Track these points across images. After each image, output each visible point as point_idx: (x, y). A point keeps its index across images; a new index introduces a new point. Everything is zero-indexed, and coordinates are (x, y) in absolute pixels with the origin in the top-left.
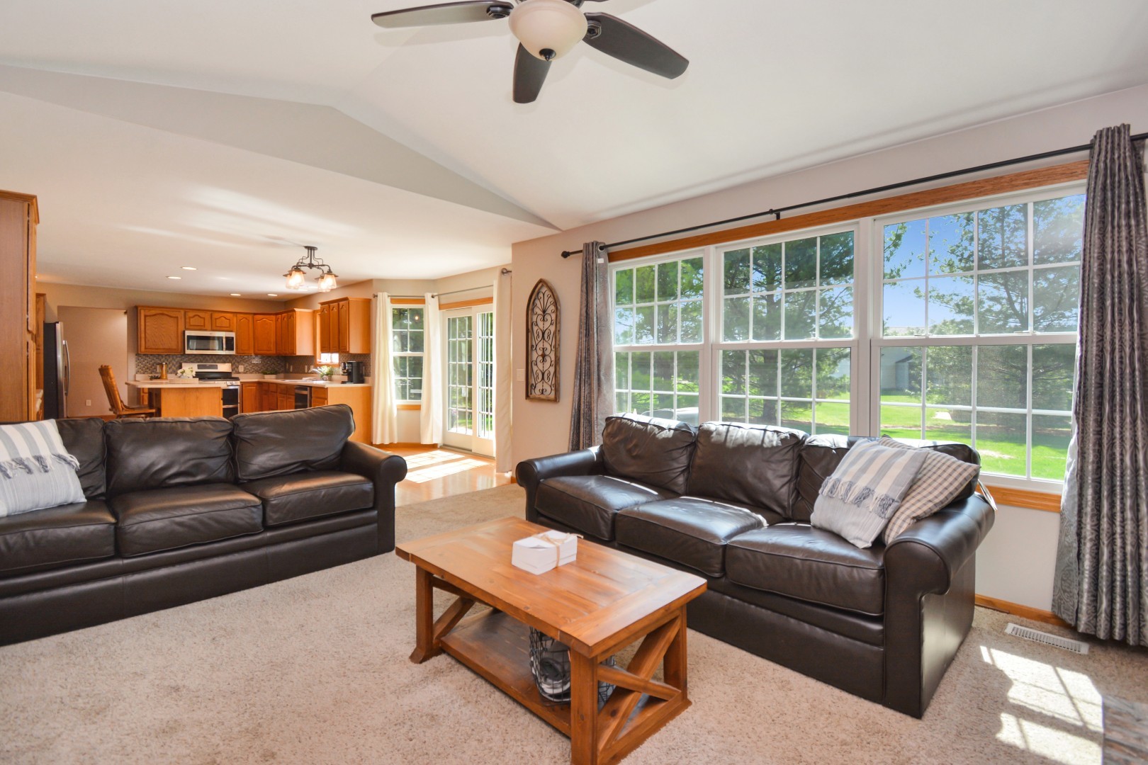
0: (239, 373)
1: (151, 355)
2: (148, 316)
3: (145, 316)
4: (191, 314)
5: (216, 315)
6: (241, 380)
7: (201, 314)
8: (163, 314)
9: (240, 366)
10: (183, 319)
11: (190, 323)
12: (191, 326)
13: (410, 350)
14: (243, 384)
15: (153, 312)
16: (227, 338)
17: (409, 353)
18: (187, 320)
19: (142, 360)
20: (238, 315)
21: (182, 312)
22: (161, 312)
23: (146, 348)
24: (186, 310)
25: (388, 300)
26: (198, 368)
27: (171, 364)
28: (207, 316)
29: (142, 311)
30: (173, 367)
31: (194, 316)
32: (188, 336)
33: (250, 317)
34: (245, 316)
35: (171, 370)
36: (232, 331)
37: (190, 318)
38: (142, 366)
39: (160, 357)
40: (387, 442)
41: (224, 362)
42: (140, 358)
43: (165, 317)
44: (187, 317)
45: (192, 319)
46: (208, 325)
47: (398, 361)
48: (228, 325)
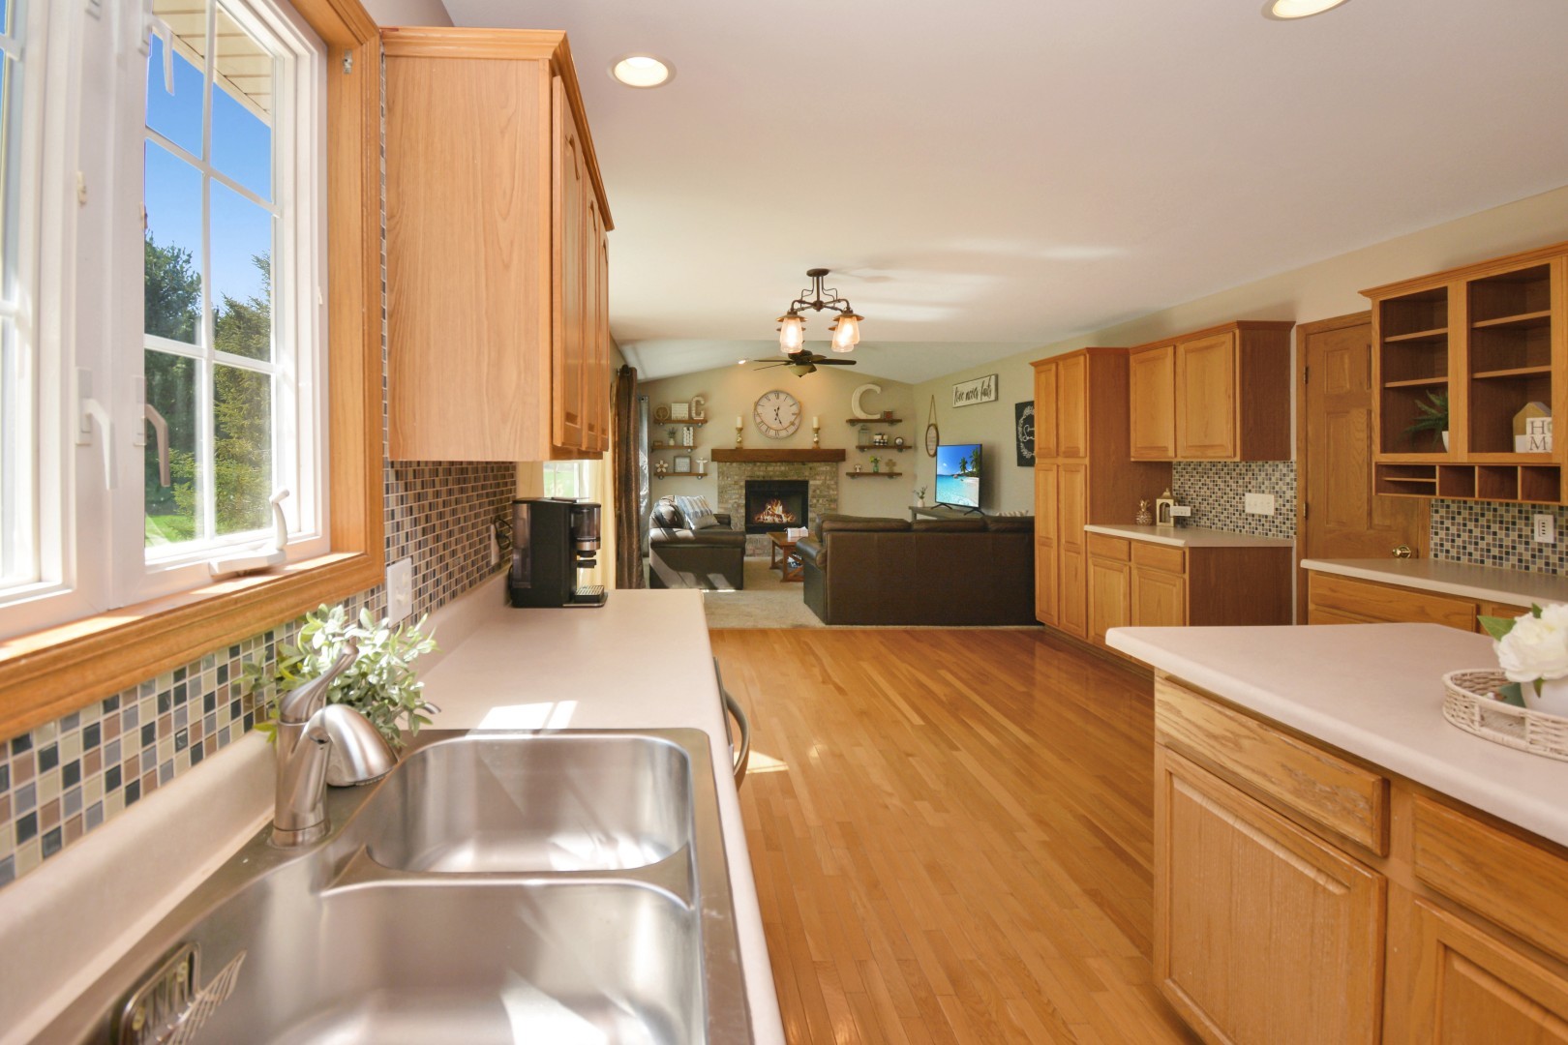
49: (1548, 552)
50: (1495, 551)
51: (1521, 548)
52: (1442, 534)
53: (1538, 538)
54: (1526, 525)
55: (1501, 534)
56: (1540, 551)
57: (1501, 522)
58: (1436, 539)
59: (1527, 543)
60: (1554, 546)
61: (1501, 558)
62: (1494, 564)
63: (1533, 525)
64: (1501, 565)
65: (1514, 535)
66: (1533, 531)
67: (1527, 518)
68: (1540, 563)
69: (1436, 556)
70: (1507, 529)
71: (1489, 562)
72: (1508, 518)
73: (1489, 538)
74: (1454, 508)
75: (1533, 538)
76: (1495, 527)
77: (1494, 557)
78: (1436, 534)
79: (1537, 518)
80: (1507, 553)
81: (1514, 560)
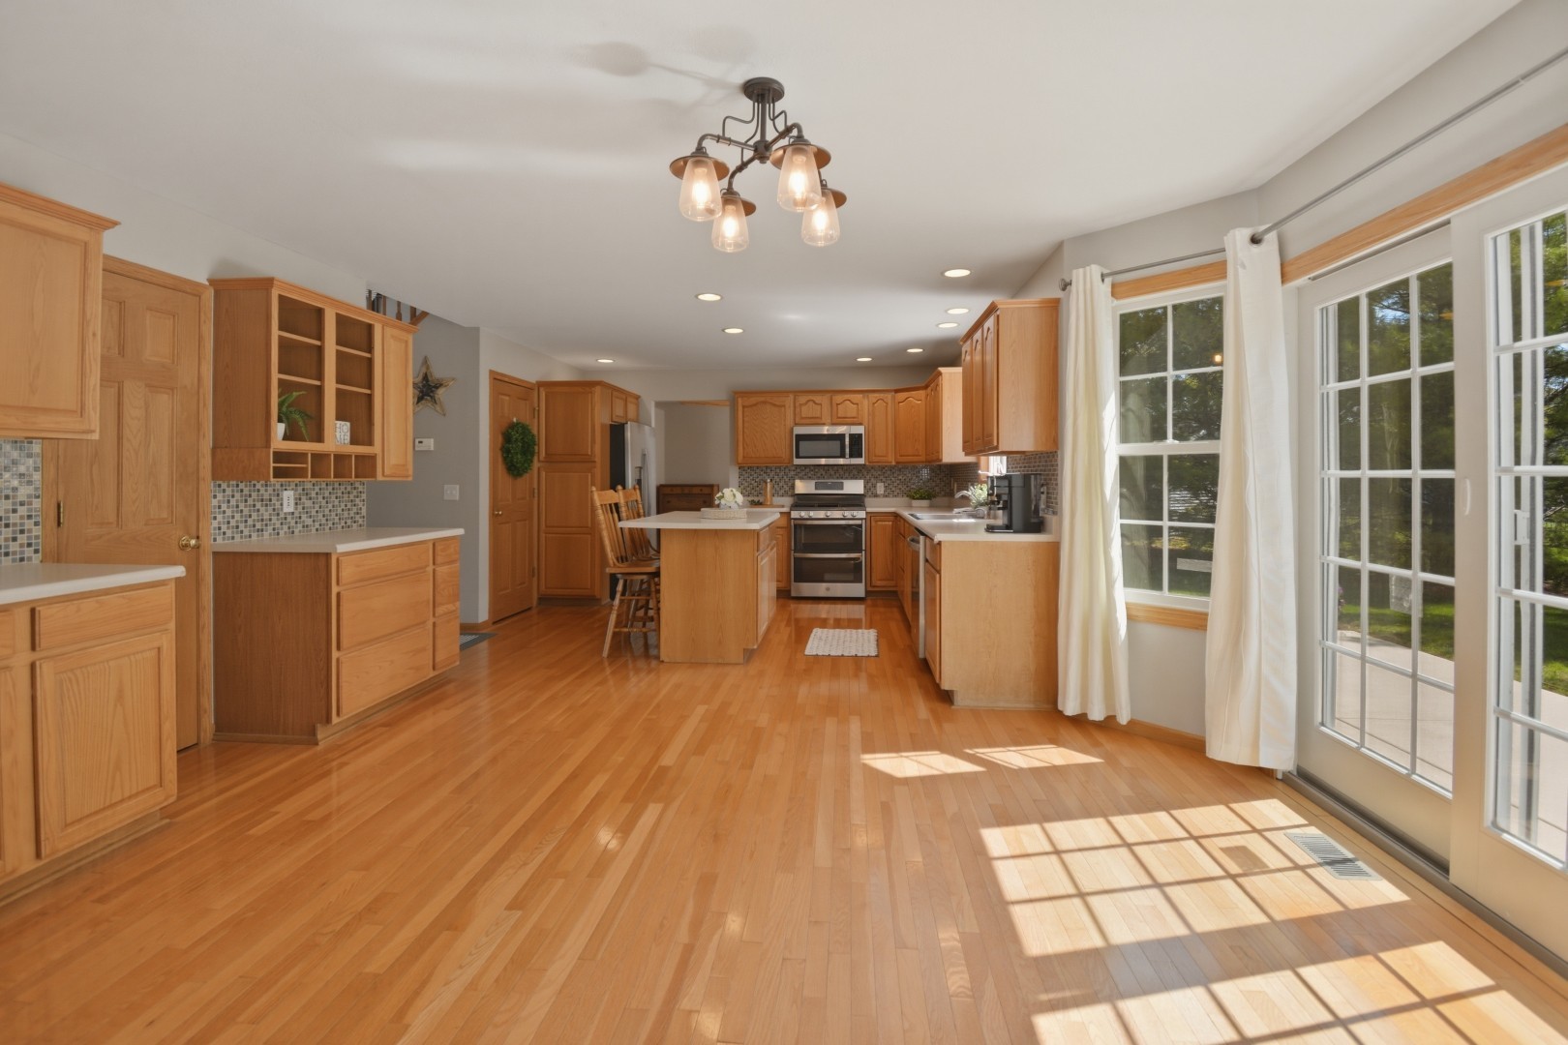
0: (876, 496)
1: (758, 468)
2: (747, 407)
3: (744, 407)
4: (802, 399)
5: (838, 398)
6: (869, 510)
7: (818, 398)
8: (765, 403)
9: (879, 484)
10: (792, 408)
11: (801, 414)
12: (803, 418)
13: (1176, 437)
14: (872, 515)
15: (753, 400)
16: (852, 436)
17: (1170, 446)
18: (798, 410)
19: (746, 475)
20: (871, 395)
21: (791, 396)
22: (762, 399)
23: (745, 458)
24: (797, 393)
25: (1105, 288)
26: (816, 489)
28: (824, 400)
29: (740, 400)
30: (785, 486)
31: (809, 401)
32: (797, 435)
33: (889, 396)
34: (882, 395)
35: (782, 491)
36: (861, 424)
37: (801, 405)
38: (746, 484)
39: (768, 471)
40: (1097, 714)
41: (854, 477)
42: (744, 473)
43: (768, 407)
44: (797, 404)
45: (805, 409)
46: (826, 418)
47: (1139, 472)
48: (854, 415)
49: (289, 517)
50: (258, 526)
51: (274, 518)
52: (220, 517)
53: (286, 509)
54: (278, 500)
55: (263, 509)
56: (286, 518)
57: (262, 500)
58: (215, 524)
59: (278, 515)
60: (293, 513)
61: (262, 531)
62: (258, 536)
63: (282, 499)
64: (263, 535)
65: (270, 508)
66: (282, 505)
67: (278, 495)
68: (285, 527)
69: (215, 540)
70: (267, 505)
71: (254, 536)
72: (266, 497)
73: (254, 515)
74: (246, 491)
75: (282, 509)
76: (258, 505)
77: (258, 530)
78: (215, 518)
79: (285, 493)
80: (266, 525)
81: (270, 528)
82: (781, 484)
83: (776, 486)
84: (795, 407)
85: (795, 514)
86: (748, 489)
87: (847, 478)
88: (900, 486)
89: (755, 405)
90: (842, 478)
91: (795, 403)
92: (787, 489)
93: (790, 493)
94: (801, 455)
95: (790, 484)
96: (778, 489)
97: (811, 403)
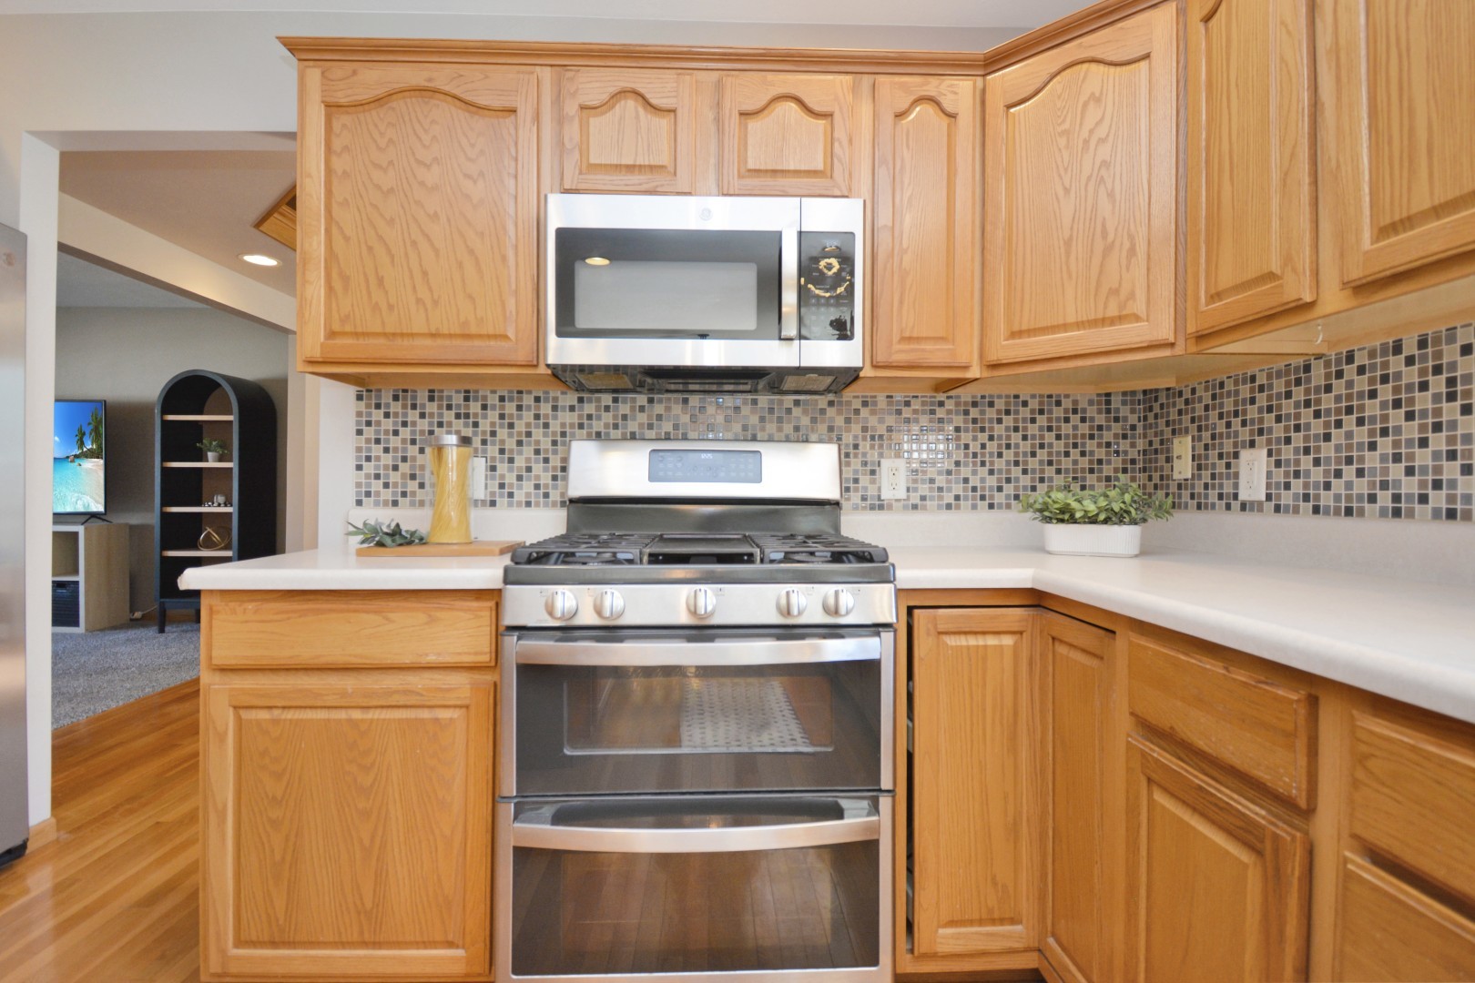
0: (880, 506)
2: (346, 108)
3: (328, 111)
4: (591, 86)
5: (747, 86)
7: (658, 85)
8: (423, 95)
9: (886, 463)
10: (545, 124)
11: (584, 148)
12: (592, 167)
14: (914, 604)
15: (374, 78)
18: (572, 132)
19: (388, 424)
20: (887, 82)
21: (547, 72)
22: (415, 78)
23: (332, 334)
24: (566, 59)
26: (653, 477)
27: (528, 451)
28: (686, 91)
30: (538, 468)
31: (618, 94)
32: (562, 234)
33: (960, 84)
34: (931, 84)
35: (528, 486)
37: (586, 110)
38: (388, 460)
39: (475, 407)
42: (377, 415)
43: (443, 111)
44: (571, 108)
45: (595, 122)
82: (520, 462)
83: (502, 468)
84: (560, 120)
85: (528, 604)
86: (394, 477)
87: (770, 440)
88: (965, 471)
89: (378, 101)
90: (754, 439)
91: (558, 101)
92: (546, 479)
93: (555, 496)
94: (582, 322)
95: (555, 461)
96: (510, 478)
97: (630, 104)
